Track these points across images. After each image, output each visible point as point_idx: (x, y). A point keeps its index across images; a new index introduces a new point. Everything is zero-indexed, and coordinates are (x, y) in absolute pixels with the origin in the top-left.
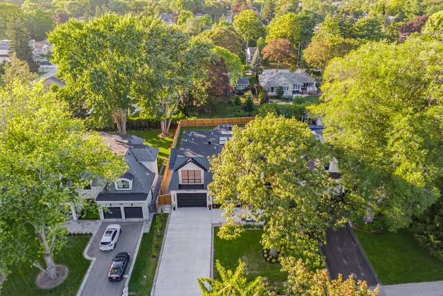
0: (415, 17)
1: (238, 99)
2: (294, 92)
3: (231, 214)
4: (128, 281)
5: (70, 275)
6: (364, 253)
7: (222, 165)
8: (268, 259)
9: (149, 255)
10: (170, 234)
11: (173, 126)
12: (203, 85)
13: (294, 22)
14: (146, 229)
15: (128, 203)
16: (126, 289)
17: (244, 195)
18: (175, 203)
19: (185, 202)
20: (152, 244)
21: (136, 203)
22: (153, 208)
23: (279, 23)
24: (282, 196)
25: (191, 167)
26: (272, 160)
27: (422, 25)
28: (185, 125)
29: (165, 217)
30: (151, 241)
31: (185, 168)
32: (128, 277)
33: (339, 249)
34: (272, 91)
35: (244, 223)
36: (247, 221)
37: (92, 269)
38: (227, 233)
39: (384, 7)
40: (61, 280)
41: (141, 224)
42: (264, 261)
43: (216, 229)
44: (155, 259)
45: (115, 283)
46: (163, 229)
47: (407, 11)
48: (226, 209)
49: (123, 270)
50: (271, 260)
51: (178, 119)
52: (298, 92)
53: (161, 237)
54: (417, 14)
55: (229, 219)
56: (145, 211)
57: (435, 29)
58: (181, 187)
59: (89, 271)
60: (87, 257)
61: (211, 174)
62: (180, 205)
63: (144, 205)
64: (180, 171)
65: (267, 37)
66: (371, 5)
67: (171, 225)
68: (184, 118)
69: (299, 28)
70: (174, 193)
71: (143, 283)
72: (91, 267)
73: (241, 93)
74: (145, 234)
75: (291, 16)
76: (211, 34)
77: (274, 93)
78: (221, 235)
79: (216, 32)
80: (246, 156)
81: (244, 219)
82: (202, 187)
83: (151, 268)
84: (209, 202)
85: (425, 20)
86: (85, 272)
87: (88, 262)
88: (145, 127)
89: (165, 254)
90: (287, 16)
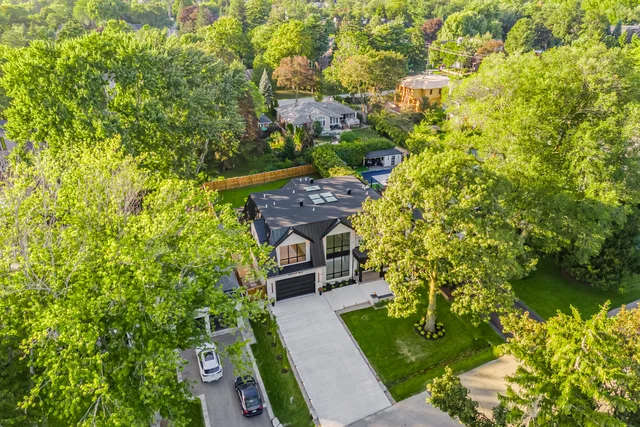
0: (425, 21)
2: (332, 127)
4: (270, 411)
8: (428, 336)
9: (277, 371)
14: (250, 339)
16: (276, 422)
18: (273, 295)
19: (285, 291)
20: (272, 357)
23: (281, 35)
25: (293, 240)
27: (436, 30)
30: (268, 352)
32: (267, 405)
35: (377, 300)
36: (380, 297)
37: (208, 410)
39: (384, 9)
41: (238, 335)
42: (423, 340)
43: (344, 316)
44: (288, 374)
45: (256, 419)
47: (415, 14)
50: (431, 336)
52: (337, 127)
53: (278, 344)
54: (426, 17)
57: (454, 35)
59: (205, 414)
62: (280, 297)
64: (278, 248)
66: (364, 7)
69: (309, 40)
70: (271, 283)
71: (293, 407)
72: (204, 407)
74: (253, 347)
81: (374, 296)
83: (291, 386)
84: (319, 285)
85: (440, 25)
87: (198, 404)
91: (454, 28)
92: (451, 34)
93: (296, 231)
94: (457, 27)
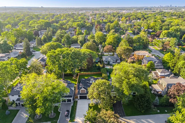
1: (96, 65)
2: (113, 62)
3: (92, 101)
4: (69, 116)
5: (56, 115)
6: (124, 110)
7: (90, 90)
9: (74, 111)
10: (78, 106)
11: (77, 75)
12: (85, 63)
13: (114, 38)
14: (72, 105)
15: (68, 98)
16: (69, 118)
17: (95, 97)
18: (79, 98)
19: (81, 98)
20: (74, 108)
21: (70, 98)
22: (73, 99)
24: (102, 97)
25: (83, 89)
26: (100, 90)
27: (160, 34)
28: (80, 74)
29: (77, 102)
30: (74, 107)
31: (81, 89)
32: (69, 115)
33: (118, 109)
34: (106, 62)
35: (96, 103)
38: (91, 105)
40: (55, 116)
41: (71, 103)
43: (89, 104)
45: (67, 117)
46: (76, 105)
48: (91, 100)
49: (68, 114)
51: (78, 73)
52: (114, 62)
53: (76, 107)
55: (92, 102)
56: (72, 100)
58: (80, 94)
60: (59, 111)
61: (88, 92)
62: (80, 99)
63: (72, 99)
64: (80, 90)
65: (106, 42)
67: (78, 104)
68: (80, 72)
69: (116, 40)
70: (79, 96)
71: (73, 116)
72: (61, 113)
73: (97, 63)
74: (72, 106)
75: (113, 36)
76: (88, 44)
77: (107, 63)
78: (90, 105)
79: (89, 44)
80: (95, 89)
81: (96, 102)
82: (86, 94)
83: (74, 113)
84: (87, 98)
86: (60, 115)
87: (60, 112)
88: (69, 75)
89: (77, 110)
90: (112, 36)
91: (164, 34)
92: (163, 36)
93: (84, 88)
94: (165, 34)
